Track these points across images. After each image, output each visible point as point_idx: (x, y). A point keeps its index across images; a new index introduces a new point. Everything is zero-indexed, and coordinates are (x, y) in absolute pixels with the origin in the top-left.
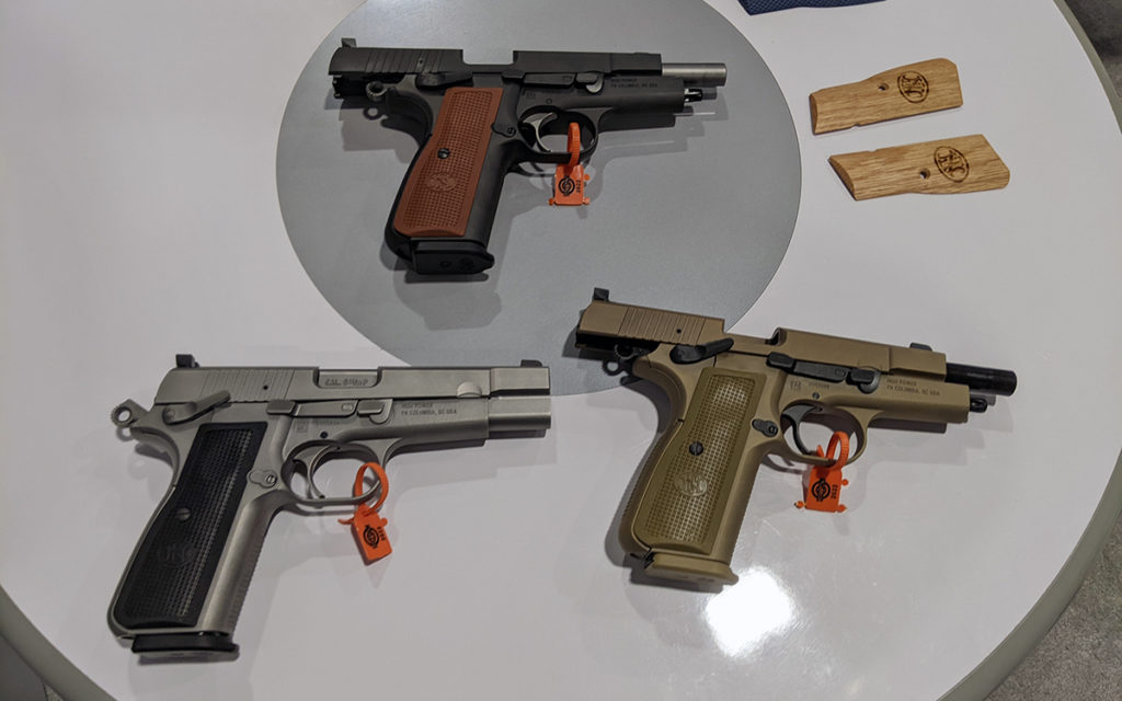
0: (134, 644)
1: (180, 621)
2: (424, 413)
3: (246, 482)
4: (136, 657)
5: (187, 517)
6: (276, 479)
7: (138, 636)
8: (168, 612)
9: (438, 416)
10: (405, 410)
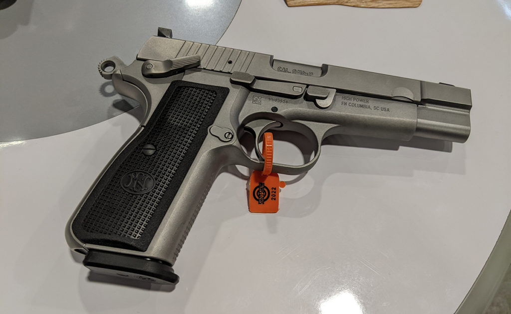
0: (86, 259)
1: (132, 243)
2: (361, 106)
3: (206, 135)
4: (86, 270)
5: (151, 152)
6: (233, 136)
7: (91, 250)
8: (123, 233)
9: (372, 112)
10: (346, 101)
